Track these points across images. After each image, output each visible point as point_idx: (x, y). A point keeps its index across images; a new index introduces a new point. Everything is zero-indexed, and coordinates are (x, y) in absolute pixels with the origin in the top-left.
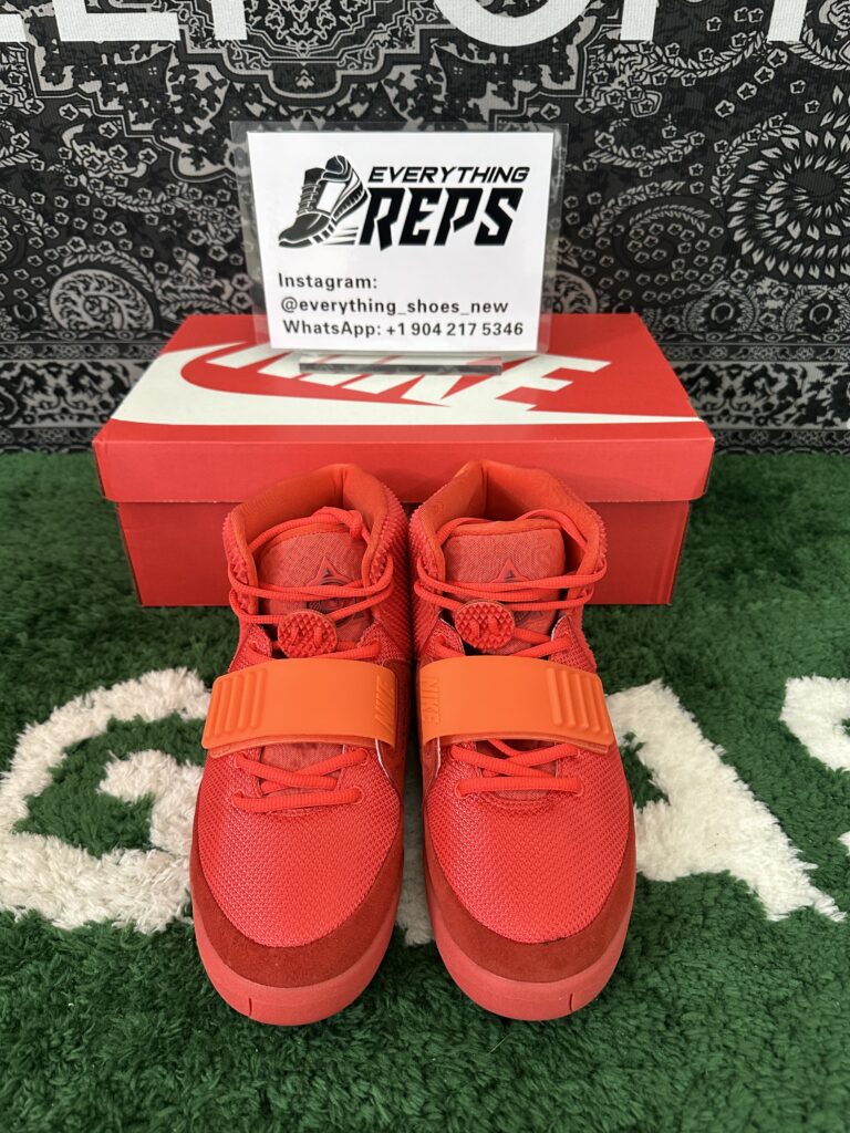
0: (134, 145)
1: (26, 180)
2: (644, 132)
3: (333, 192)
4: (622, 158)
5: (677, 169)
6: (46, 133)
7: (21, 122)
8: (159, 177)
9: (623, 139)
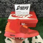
0: (10, 3)
1: (5, 5)
2: (37, 3)
3: (19, 7)
4: (36, 4)
5: (39, 5)
6: (6, 3)
7: (4, 2)
8: (12, 5)
9: (36, 3)
